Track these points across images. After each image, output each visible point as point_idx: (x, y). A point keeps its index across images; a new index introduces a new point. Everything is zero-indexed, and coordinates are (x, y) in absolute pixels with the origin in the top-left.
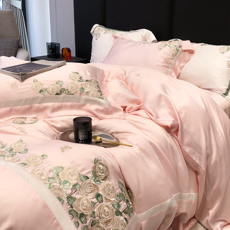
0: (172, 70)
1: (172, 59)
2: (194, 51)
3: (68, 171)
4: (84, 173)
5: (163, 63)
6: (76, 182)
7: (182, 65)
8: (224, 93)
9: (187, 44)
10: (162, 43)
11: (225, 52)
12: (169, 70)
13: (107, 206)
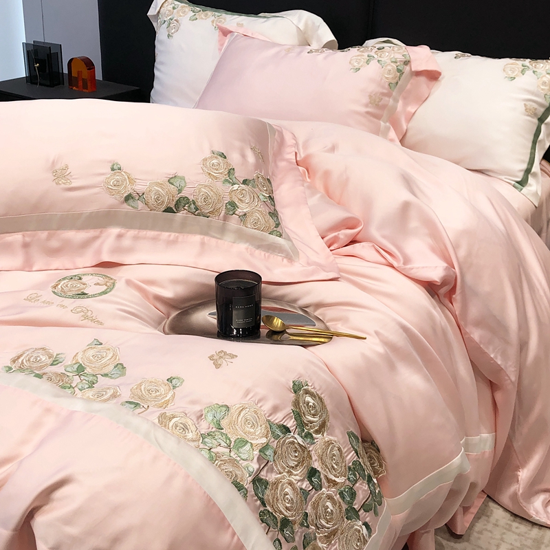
0: (388, 124)
1: (389, 95)
2: (439, 74)
3: (242, 414)
4: (278, 418)
5: (367, 106)
6: (264, 440)
7: (411, 109)
8: (519, 180)
9: (422, 56)
10: (359, 53)
11: (517, 75)
12: (382, 123)
13: (330, 498)
